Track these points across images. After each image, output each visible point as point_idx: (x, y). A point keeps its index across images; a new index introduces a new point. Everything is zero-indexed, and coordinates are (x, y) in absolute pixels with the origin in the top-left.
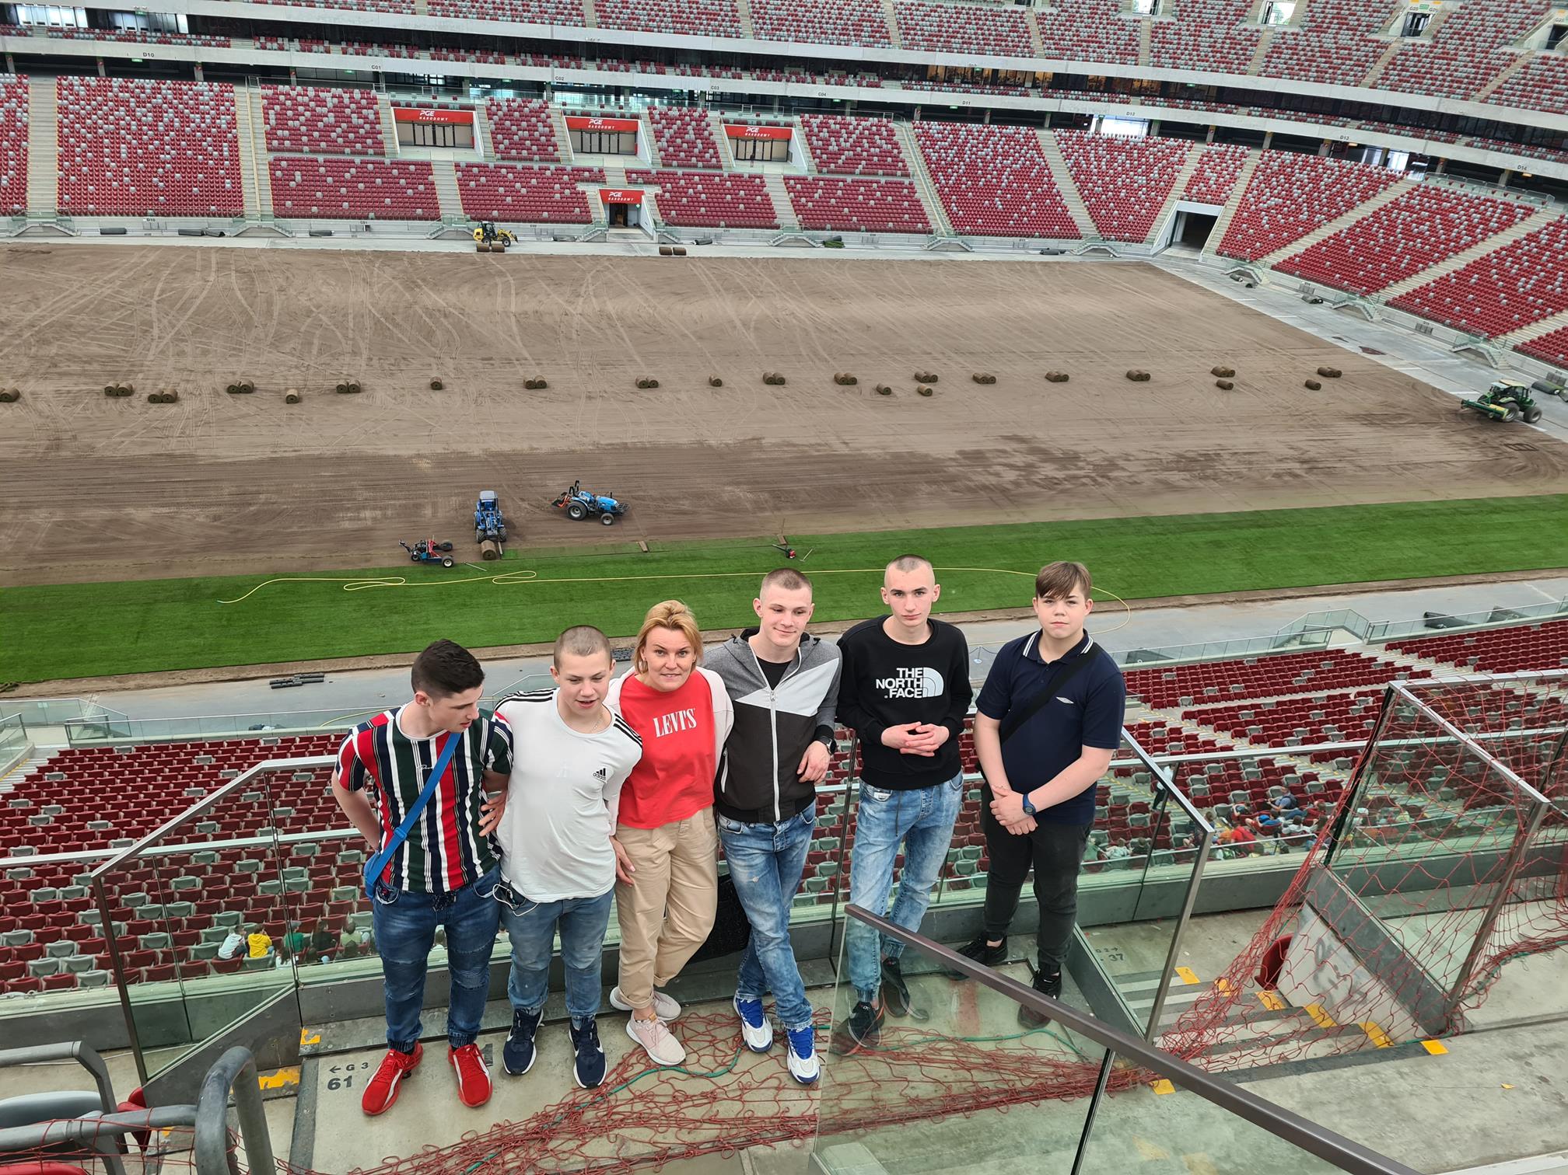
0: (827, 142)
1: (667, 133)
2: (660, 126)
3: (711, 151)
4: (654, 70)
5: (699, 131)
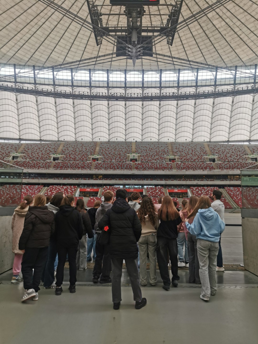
0: (198, 192)
1: (151, 191)
2: (149, 190)
3: (163, 194)
4: (150, 180)
5: (159, 191)
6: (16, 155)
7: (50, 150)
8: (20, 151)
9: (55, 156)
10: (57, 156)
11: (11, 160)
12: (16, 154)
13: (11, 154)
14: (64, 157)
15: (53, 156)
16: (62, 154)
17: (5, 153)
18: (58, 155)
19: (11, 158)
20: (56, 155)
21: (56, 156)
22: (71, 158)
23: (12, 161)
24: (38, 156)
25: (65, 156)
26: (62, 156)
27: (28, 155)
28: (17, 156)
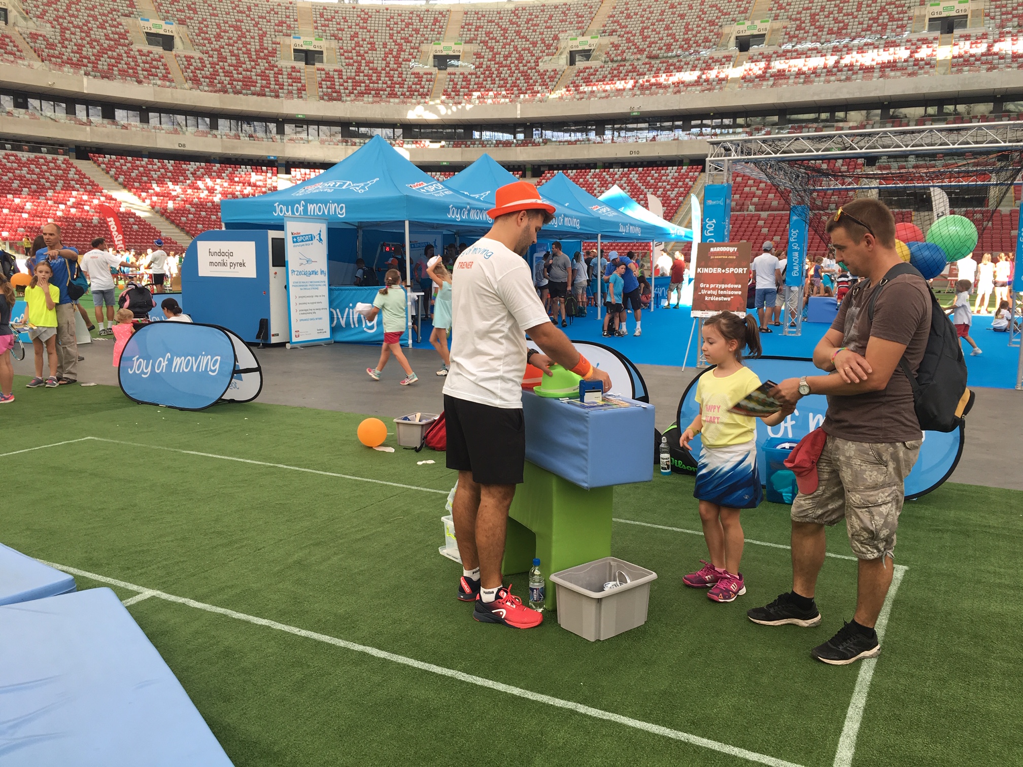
6: (582, 43)
7: (719, 9)
8: (596, 26)
9: (745, 29)
10: (753, 27)
11: (566, 67)
12: (580, 39)
13: (562, 44)
14: (785, 27)
15: (734, 30)
16: (776, 18)
17: (543, 40)
18: (757, 22)
19: (562, 61)
20: (748, 23)
21: (749, 28)
22: (821, 28)
23: (567, 72)
24: (669, 40)
25: (792, 26)
26: (778, 25)
27: (628, 41)
28: (587, 48)
